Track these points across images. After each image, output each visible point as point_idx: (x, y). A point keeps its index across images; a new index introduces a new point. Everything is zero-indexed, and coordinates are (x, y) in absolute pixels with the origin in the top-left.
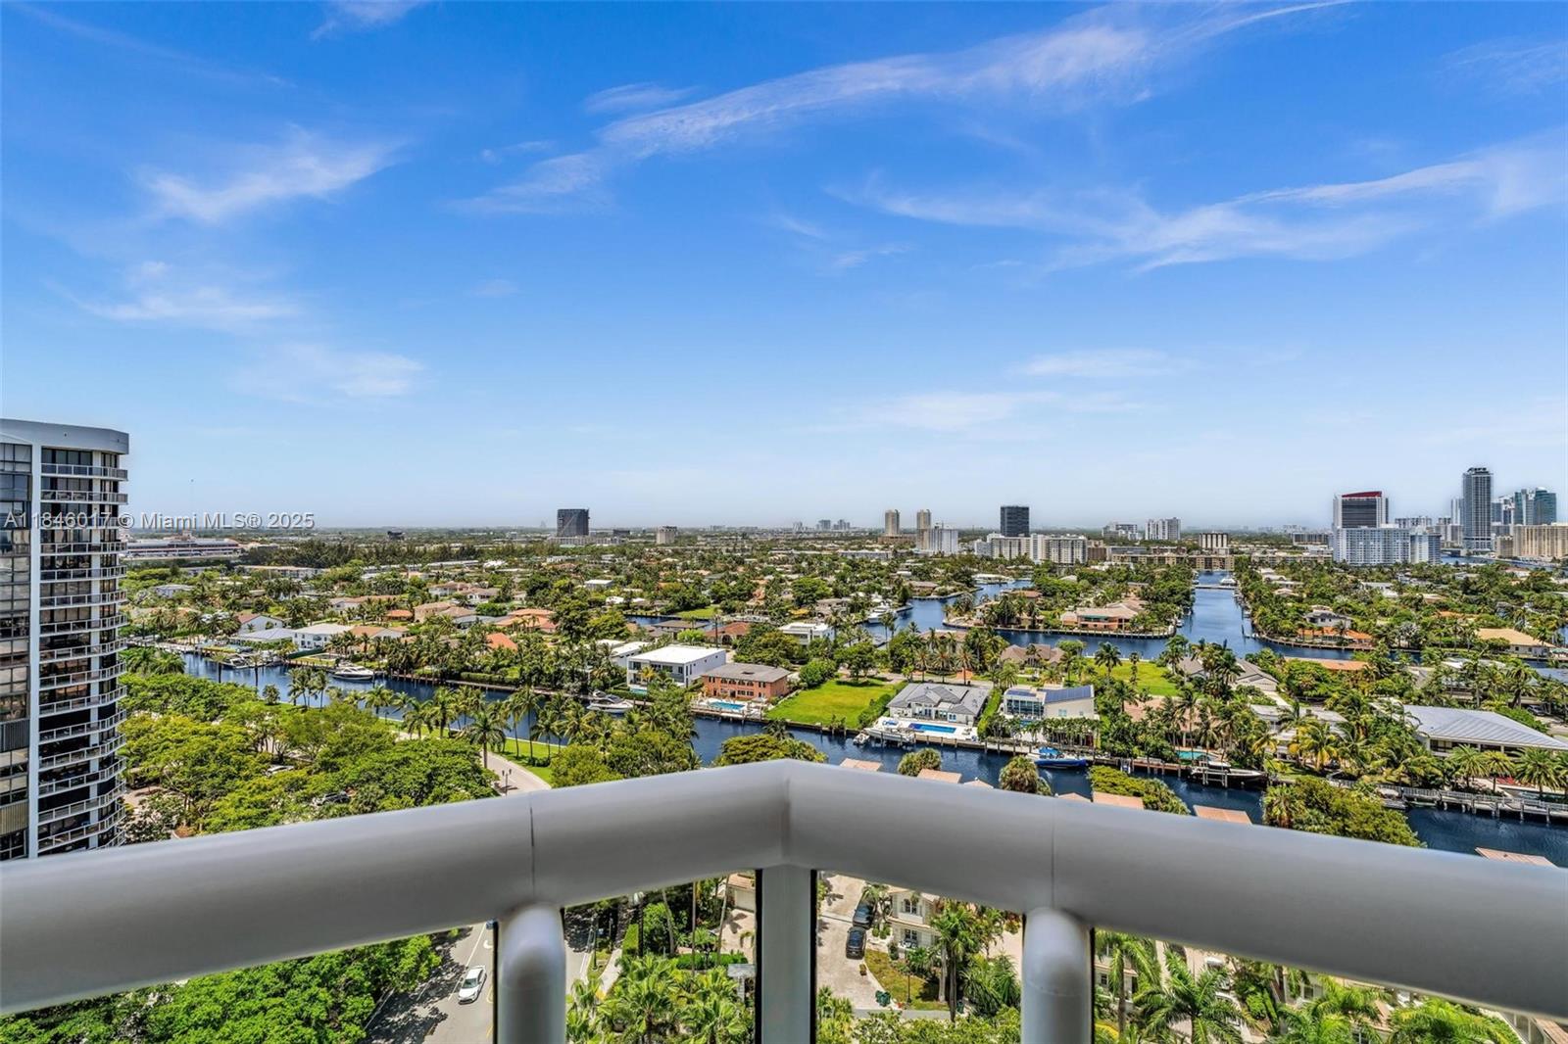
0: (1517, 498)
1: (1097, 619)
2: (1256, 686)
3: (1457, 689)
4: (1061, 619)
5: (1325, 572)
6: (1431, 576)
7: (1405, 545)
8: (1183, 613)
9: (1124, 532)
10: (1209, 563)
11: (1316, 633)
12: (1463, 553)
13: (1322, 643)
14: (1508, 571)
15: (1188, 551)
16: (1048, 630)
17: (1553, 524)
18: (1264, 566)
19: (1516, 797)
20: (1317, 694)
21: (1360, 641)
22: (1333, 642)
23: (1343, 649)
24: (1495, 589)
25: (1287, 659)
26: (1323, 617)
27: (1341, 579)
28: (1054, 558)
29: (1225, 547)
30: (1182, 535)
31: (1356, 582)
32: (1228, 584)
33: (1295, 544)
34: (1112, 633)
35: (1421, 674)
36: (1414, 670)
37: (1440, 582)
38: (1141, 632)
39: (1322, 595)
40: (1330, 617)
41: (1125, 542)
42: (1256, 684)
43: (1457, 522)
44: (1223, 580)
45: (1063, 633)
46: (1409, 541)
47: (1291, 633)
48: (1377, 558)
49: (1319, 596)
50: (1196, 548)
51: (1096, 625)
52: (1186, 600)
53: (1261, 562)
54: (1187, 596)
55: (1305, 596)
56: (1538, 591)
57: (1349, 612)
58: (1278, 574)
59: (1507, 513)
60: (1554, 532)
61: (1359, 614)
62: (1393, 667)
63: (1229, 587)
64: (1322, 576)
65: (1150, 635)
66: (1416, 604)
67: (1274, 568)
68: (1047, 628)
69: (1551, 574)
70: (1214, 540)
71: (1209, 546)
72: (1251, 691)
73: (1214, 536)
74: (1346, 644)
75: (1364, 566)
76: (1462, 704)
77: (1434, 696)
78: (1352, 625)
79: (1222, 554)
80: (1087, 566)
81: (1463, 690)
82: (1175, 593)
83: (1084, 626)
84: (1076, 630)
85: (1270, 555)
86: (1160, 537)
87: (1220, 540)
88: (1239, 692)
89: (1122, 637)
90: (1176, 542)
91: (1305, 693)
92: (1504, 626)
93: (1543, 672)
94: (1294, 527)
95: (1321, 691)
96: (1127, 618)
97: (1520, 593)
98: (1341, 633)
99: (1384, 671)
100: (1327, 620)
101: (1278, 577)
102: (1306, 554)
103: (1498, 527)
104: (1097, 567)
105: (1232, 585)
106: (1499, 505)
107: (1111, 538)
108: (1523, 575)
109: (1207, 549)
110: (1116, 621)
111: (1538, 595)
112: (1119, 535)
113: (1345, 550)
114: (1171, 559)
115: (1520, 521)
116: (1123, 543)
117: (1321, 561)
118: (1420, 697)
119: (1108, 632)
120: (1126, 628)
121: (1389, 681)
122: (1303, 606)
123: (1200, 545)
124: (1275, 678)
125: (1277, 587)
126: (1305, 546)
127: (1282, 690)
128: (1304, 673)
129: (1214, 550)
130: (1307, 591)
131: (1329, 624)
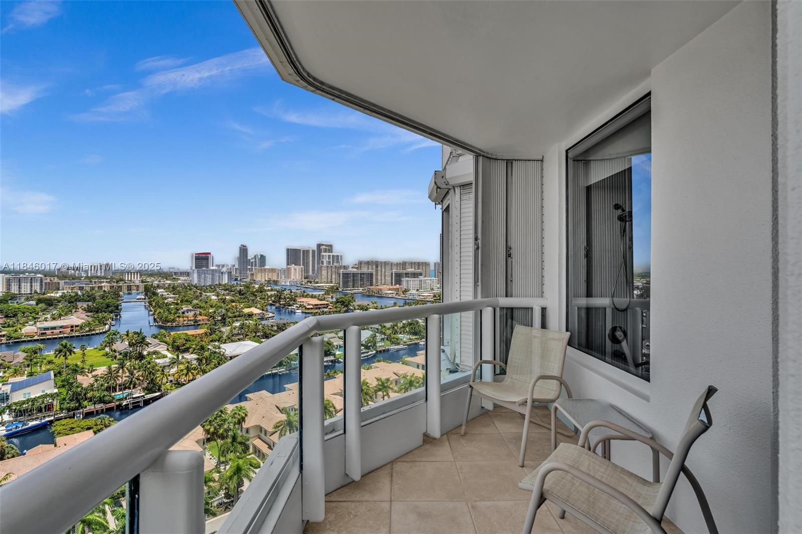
0: (255, 257)
1: (54, 328)
2: (157, 350)
3: (238, 334)
4: (23, 332)
5: (188, 290)
6: (228, 289)
7: (219, 276)
8: (114, 317)
9: (73, 272)
10: (129, 288)
11: (185, 319)
12: (239, 279)
13: (187, 323)
14: (253, 285)
15: (117, 282)
16: (10, 341)
17: (265, 267)
18: (159, 288)
20: (186, 347)
21: (203, 320)
22: (192, 322)
23: (196, 325)
24: (249, 292)
25: (172, 333)
26: (188, 311)
27: (195, 292)
28: (14, 289)
29: (139, 279)
30: (113, 273)
31: (201, 293)
32: (140, 299)
33: (174, 277)
34: (65, 335)
35: (226, 330)
36: (223, 329)
37: (231, 291)
38: (89, 331)
39: (187, 301)
40: (190, 310)
41: (74, 278)
42: (157, 349)
43: (237, 267)
44: (138, 297)
45: (25, 341)
46: (221, 274)
47: (174, 321)
48: (209, 283)
49: (186, 301)
50: (122, 280)
51: (53, 332)
52: (116, 310)
53: (158, 286)
54: (117, 307)
55: (179, 302)
56: (261, 292)
57: (198, 307)
58: (166, 292)
59: (252, 262)
60: (265, 270)
61: (202, 308)
62: (216, 329)
63: (142, 300)
64: (187, 292)
65: (94, 332)
66: (223, 301)
67: (164, 289)
68: (10, 340)
69: (264, 286)
70: (133, 276)
71: (130, 279)
72: (155, 353)
73: (133, 273)
75: (204, 286)
76: (239, 340)
77: (230, 339)
78: (200, 313)
79: (137, 283)
80: (44, 294)
81: (240, 334)
82: (110, 307)
83: (42, 334)
84: (36, 338)
85: (163, 283)
86: (99, 274)
87: (136, 276)
88: (148, 355)
89: (73, 337)
90: (109, 277)
91: (180, 348)
92: (252, 307)
93: (263, 322)
94: (174, 268)
95: (187, 346)
96: (77, 324)
97: (256, 293)
98: (196, 317)
99: (213, 332)
100: (189, 312)
101: (166, 293)
102: (179, 281)
103: (250, 268)
104: (52, 295)
106: (250, 260)
107: (63, 276)
108: (257, 286)
109: (128, 280)
110: (68, 328)
111: (261, 294)
112: (70, 273)
113: (196, 279)
114: (106, 287)
115: (256, 266)
116: (71, 278)
117: (186, 285)
118: (225, 340)
119: (62, 336)
120: (76, 331)
121: (214, 336)
122: (179, 307)
123: (124, 279)
124: (166, 344)
125: (166, 299)
126: (179, 278)
127: (170, 349)
128: (180, 338)
129: (132, 281)
130: (180, 299)
131: (190, 314)
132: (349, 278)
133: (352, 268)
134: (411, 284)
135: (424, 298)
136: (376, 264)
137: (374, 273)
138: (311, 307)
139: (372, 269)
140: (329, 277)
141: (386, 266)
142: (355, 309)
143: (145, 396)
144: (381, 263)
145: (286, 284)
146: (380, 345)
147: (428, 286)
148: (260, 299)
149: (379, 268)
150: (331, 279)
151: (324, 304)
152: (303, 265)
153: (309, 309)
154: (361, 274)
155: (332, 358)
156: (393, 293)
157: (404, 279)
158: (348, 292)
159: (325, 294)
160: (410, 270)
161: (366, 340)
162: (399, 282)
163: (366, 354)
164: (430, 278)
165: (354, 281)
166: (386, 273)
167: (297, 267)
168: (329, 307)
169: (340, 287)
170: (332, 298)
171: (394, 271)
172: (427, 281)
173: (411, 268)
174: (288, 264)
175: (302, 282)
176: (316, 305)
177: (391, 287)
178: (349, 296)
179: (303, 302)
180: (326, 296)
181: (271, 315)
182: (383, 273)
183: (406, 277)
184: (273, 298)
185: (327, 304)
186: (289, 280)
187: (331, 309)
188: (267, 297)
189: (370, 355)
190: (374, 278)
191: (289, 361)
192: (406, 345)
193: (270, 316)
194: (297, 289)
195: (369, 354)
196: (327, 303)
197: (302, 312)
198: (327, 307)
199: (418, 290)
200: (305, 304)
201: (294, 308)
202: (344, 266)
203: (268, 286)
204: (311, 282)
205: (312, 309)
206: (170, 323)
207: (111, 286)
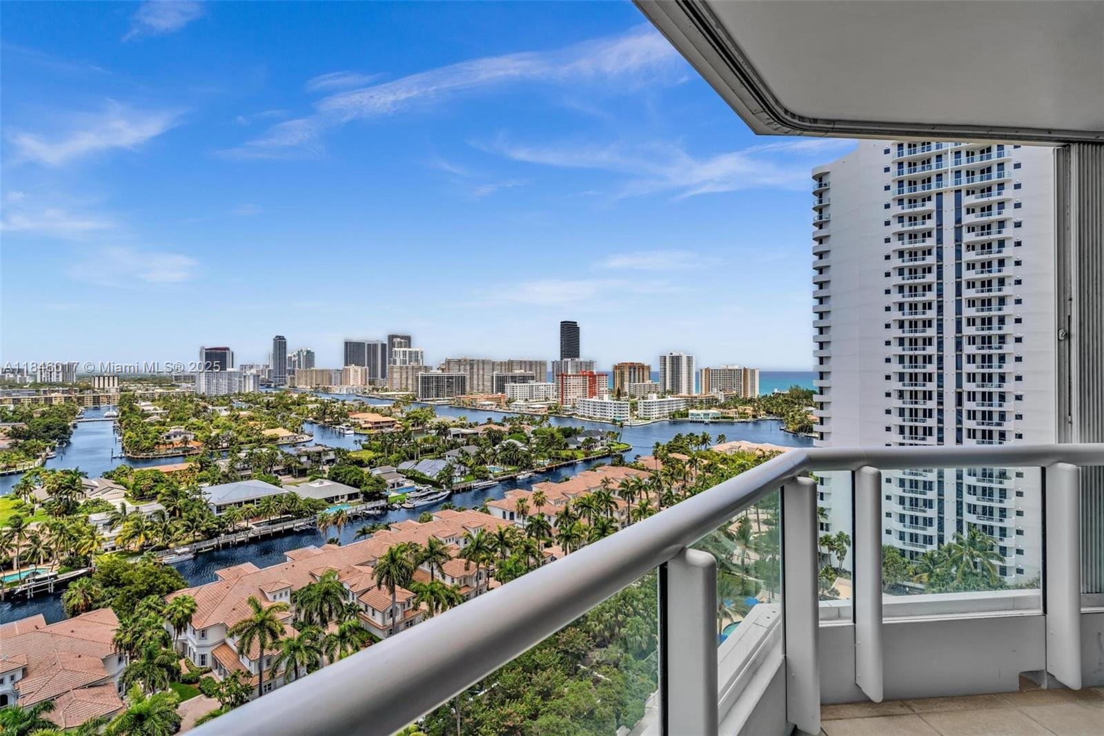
0: (299, 354)
2: (104, 498)
3: (244, 469)
5: (187, 402)
6: (251, 400)
7: (240, 382)
8: (57, 446)
9: (11, 376)
10: (96, 400)
11: (168, 446)
12: (273, 385)
13: (172, 453)
14: (290, 395)
15: (81, 391)
17: (312, 368)
18: (144, 400)
19: (256, 529)
20: (154, 492)
21: (198, 447)
23: (186, 454)
24: (281, 405)
25: (135, 470)
26: (176, 434)
27: (197, 406)
30: (79, 378)
31: (205, 408)
32: (110, 417)
33: (173, 383)
35: (224, 463)
36: (221, 462)
37: (254, 404)
40: (180, 434)
41: (12, 385)
42: (105, 496)
43: (271, 368)
44: (106, 414)
46: (243, 379)
47: (150, 449)
48: (224, 391)
49: (179, 419)
50: (89, 388)
53: (141, 397)
54: (65, 430)
55: (168, 420)
56: (299, 405)
57: (194, 429)
58: (155, 405)
59: (295, 362)
60: (312, 372)
61: (201, 429)
62: (210, 463)
63: (111, 418)
64: (185, 405)
65: (13, 470)
66: (236, 419)
67: (152, 401)
69: (307, 395)
70: (106, 381)
71: (101, 386)
72: (96, 503)
73: (106, 378)
74: (189, 451)
75: (216, 396)
76: (243, 478)
77: (227, 478)
78: (195, 437)
79: (111, 392)
81: (247, 469)
85: (151, 392)
86: (54, 379)
87: (111, 381)
88: (85, 506)
90: (70, 384)
91: (145, 493)
92: (279, 426)
95: (157, 489)
97: (291, 407)
98: (186, 444)
99: (203, 467)
100: (178, 436)
101: (152, 408)
102: (177, 390)
103: (290, 370)
105: (114, 417)
106: (291, 357)
108: (295, 396)
109: (99, 389)
111: (298, 407)
112: (6, 379)
113: (204, 386)
114: (58, 399)
115: (300, 367)
116: (7, 386)
117: (187, 394)
118: (219, 479)
121: (206, 472)
122: (163, 428)
123: (93, 386)
124: (125, 487)
125: (148, 416)
126: (180, 384)
127: (130, 495)
128: (145, 479)
129: (106, 390)
130: (171, 416)
131: (179, 438)
132: (431, 385)
133: (438, 369)
134: (518, 391)
135: (536, 412)
136: (472, 363)
137: (468, 377)
138: (370, 425)
139: (465, 370)
140: (404, 382)
141: (485, 367)
142: (431, 429)
143: (58, 576)
144: (478, 361)
145: (342, 393)
146: (459, 481)
147: (542, 396)
148: (297, 414)
149: (475, 370)
150: (407, 386)
151: (389, 422)
152: (368, 365)
153: (365, 428)
154: (448, 378)
155: (382, 503)
156: (492, 405)
157: (508, 386)
158: (430, 403)
159: (394, 407)
160: (518, 372)
161: (438, 474)
162: (501, 389)
163: (435, 496)
164: (545, 384)
165: (438, 387)
166: (485, 377)
167: (359, 369)
168: (396, 426)
169: (418, 396)
170: (402, 412)
171: (495, 373)
172: (541, 387)
173: (521, 369)
174: (346, 364)
175: (365, 389)
176: (376, 423)
177: (490, 396)
178: (427, 409)
179: (358, 418)
180: (393, 410)
181: (306, 438)
182: (480, 376)
183: (512, 382)
184: (315, 413)
185: (393, 421)
186: (346, 387)
187: (398, 428)
188: (306, 412)
189: (442, 496)
190: (468, 384)
191: (312, 510)
192: (496, 481)
193: (305, 440)
194: (355, 400)
195: (439, 495)
196: (394, 419)
197: (355, 434)
198: (393, 425)
199: (526, 400)
200: (361, 422)
201: (344, 427)
202: (426, 367)
203: (312, 396)
204: (378, 390)
205: (370, 428)
206: (145, 454)
207: (65, 397)
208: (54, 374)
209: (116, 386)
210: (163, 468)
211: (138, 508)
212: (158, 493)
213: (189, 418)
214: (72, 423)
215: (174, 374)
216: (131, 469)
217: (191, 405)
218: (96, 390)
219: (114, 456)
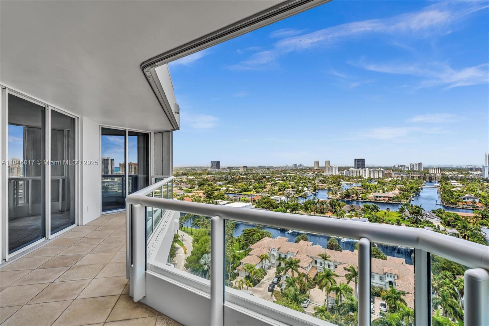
1: (380, 197)
4: (368, 197)
5: (476, 182)
8: (415, 196)
9: (401, 168)
10: (431, 178)
11: (464, 203)
13: (466, 207)
15: (425, 174)
16: (363, 200)
18: (453, 180)
20: (455, 224)
21: (482, 207)
22: (470, 207)
23: (474, 208)
26: (468, 198)
28: (372, 176)
30: (424, 168)
33: (469, 172)
34: (385, 202)
38: (397, 201)
39: (472, 190)
40: (471, 198)
41: (401, 171)
44: (435, 185)
45: (368, 202)
47: (454, 203)
49: (470, 190)
50: (428, 173)
51: (380, 199)
53: (452, 178)
54: (418, 190)
55: (465, 190)
57: (480, 196)
58: (458, 182)
61: (484, 197)
63: (437, 187)
65: (400, 203)
67: (457, 181)
68: (362, 200)
71: (433, 173)
73: (435, 169)
74: (476, 208)
78: (480, 201)
79: (437, 175)
80: (383, 179)
83: (375, 199)
84: (373, 201)
85: (456, 176)
86: (415, 169)
87: (438, 170)
89: (389, 203)
90: (421, 171)
91: (450, 224)
94: (471, 165)
96: (391, 197)
98: (474, 204)
101: (457, 184)
102: (471, 176)
104: (387, 180)
107: (396, 170)
109: (432, 173)
110: (387, 198)
112: (399, 169)
114: (416, 177)
116: (399, 171)
117: (476, 178)
119: (384, 202)
120: (391, 200)
121: (485, 221)
122: (461, 194)
123: (429, 172)
124: (441, 218)
125: (454, 187)
126: (473, 173)
127: (443, 223)
128: (450, 217)
129: (435, 174)
130: (466, 189)
131: (470, 200)
206: (451, 205)
207: (418, 177)
208: (415, 167)
209: (440, 172)
210: (460, 214)
211: (445, 229)
212: (457, 225)
213: (477, 191)
214: (421, 187)
215: (469, 167)
216: (444, 210)
217: (478, 184)
218: (431, 174)
219: (437, 203)
